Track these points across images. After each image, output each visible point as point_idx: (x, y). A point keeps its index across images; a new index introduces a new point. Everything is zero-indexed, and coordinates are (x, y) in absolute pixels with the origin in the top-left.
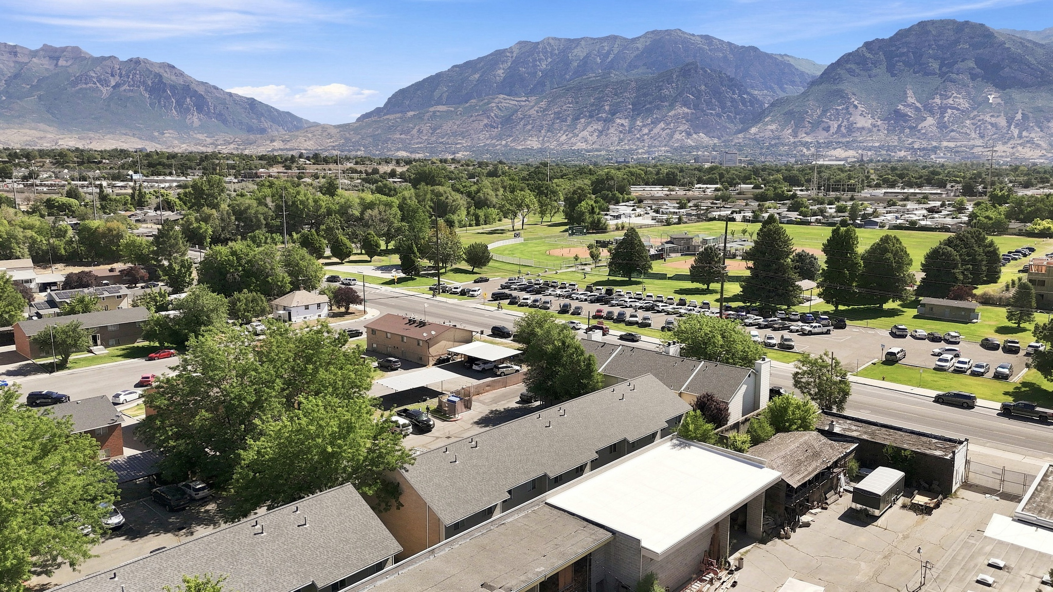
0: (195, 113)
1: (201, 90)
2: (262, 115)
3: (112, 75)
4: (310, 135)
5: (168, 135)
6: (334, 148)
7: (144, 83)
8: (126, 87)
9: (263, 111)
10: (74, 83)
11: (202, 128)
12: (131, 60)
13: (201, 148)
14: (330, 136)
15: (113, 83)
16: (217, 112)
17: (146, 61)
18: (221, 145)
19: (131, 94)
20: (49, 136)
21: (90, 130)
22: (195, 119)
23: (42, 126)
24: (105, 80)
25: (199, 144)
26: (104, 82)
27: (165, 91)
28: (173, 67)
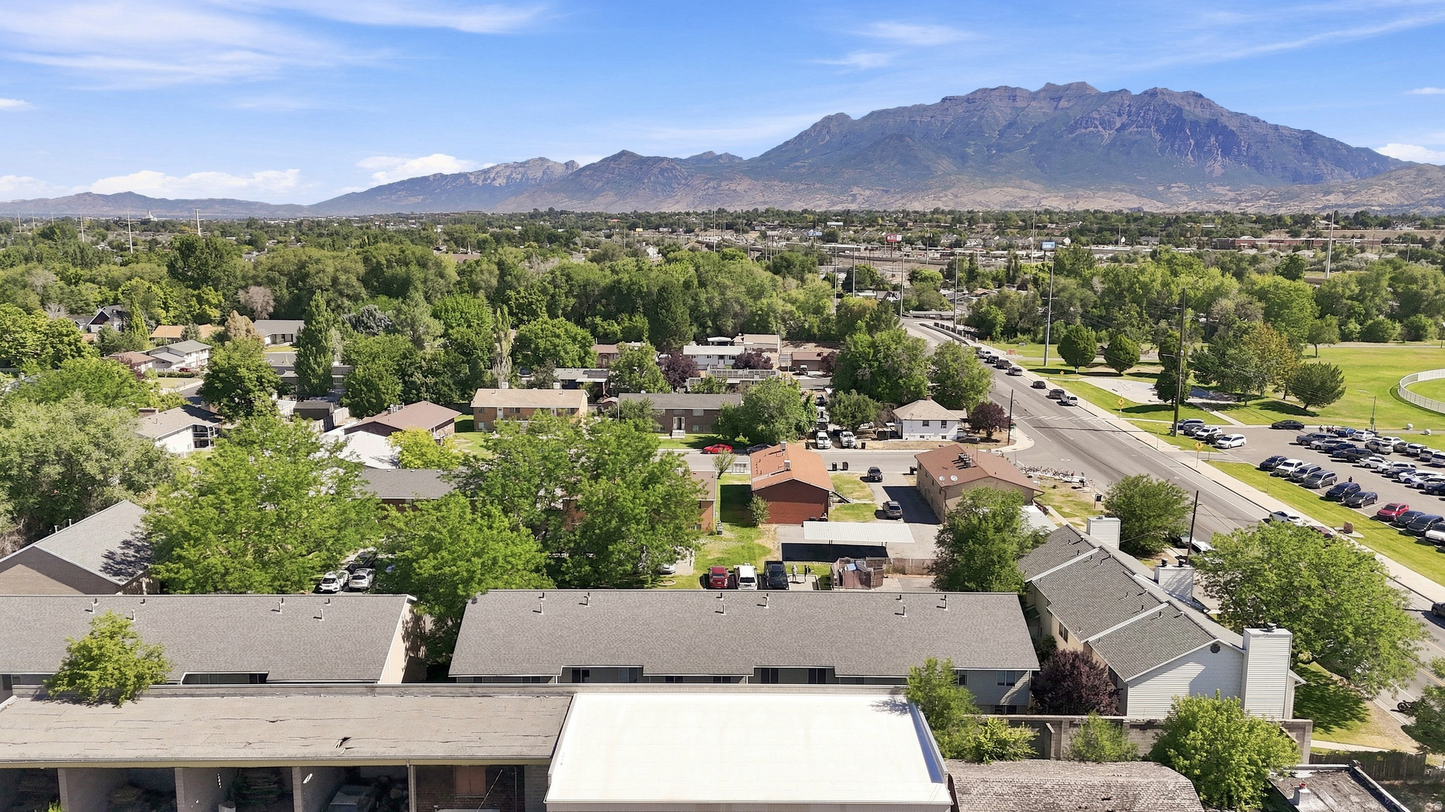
0: (1219, 158)
1: (1233, 125)
2: (1322, 154)
3: (1120, 115)
4: (1393, 183)
5: (1176, 189)
6: (1431, 202)
7: (1157, 122)
8: (1133, 129)
9: (1324, 150)
10: (1072, 129)
11: (1225, 179)
12: (1146, 93)
13: (1215, 206)
14: (1430, 183)
15: (1118, 125)
16: (1252, 153)
17: (1165, 92)
18: (1246, 201)
19: (1138, 137)
20: (1032, 194)
21: (1081, 186)
22: (1217, 166)
23: (1027, 183)
24: (1109, 122)
25: (1215, 201)
26: (1106, 124)
27: (1182, 130)
28: (1201, 96)
